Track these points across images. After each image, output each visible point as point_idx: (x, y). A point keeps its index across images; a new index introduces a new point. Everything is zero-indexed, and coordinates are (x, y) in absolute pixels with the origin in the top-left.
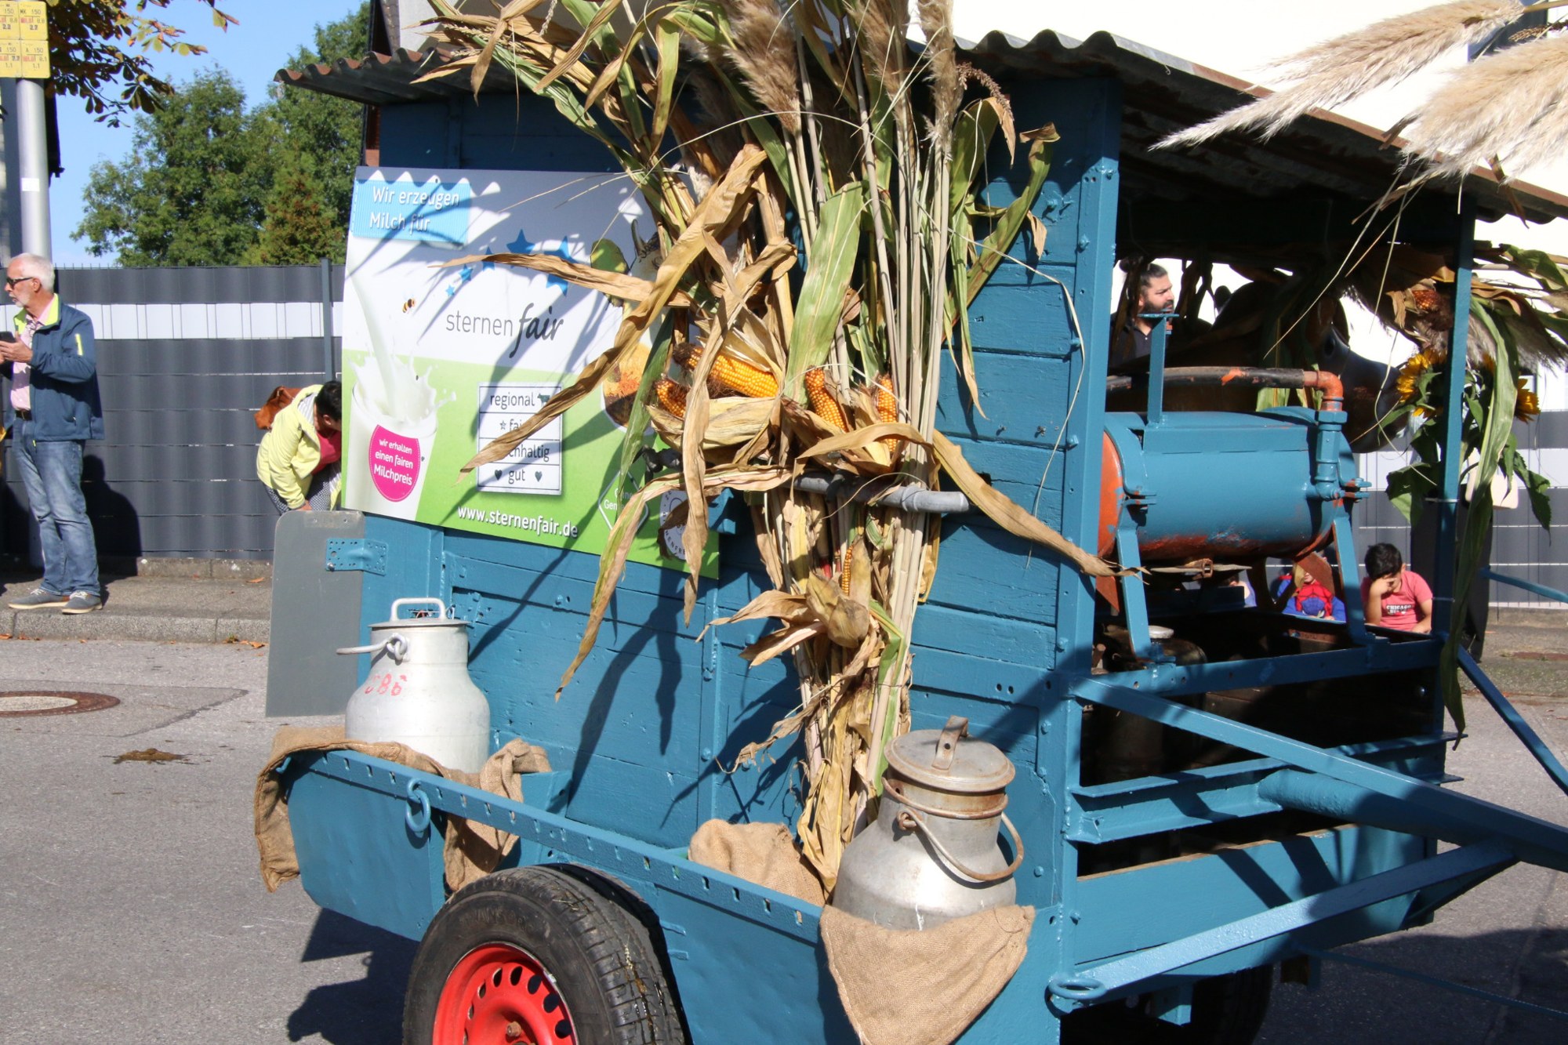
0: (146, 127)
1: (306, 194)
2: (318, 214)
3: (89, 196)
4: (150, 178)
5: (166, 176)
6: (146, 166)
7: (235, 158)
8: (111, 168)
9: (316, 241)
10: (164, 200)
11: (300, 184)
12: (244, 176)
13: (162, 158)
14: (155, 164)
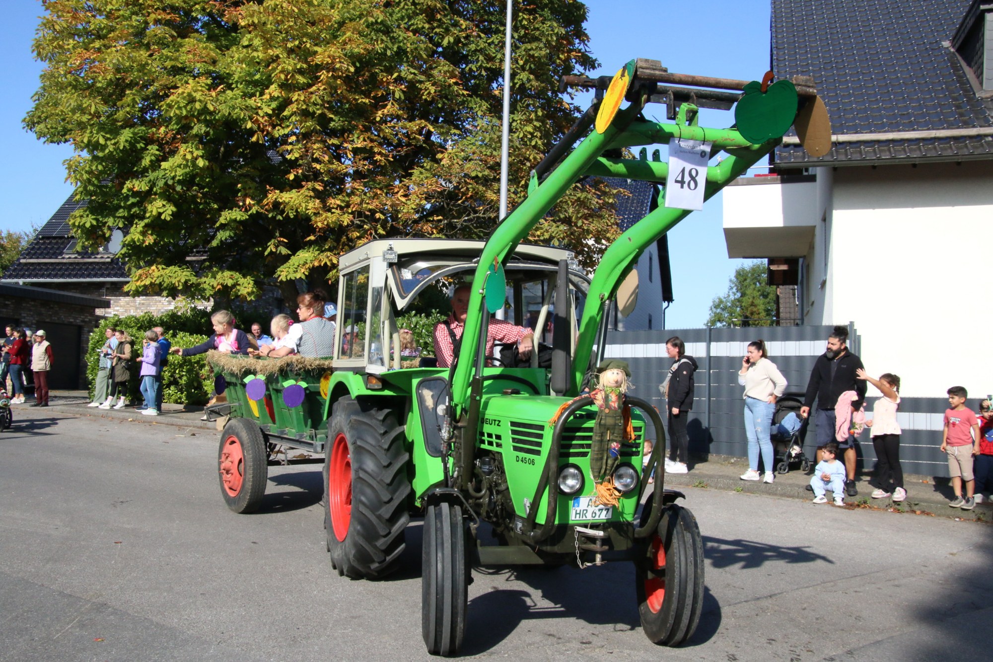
0: (733, 283)
1: (755, 306)
2: (759, 314)
3: (711, 309)
4: (733, 302)
5: (739, 300)
6: (732, 297)
7: (765, 293)
8: (720, 299)
9: (758, 324)
10: (738, 309)
11: (753, 302)
12: (768, 300)
13: (739, 295)
14: (736, 297)
